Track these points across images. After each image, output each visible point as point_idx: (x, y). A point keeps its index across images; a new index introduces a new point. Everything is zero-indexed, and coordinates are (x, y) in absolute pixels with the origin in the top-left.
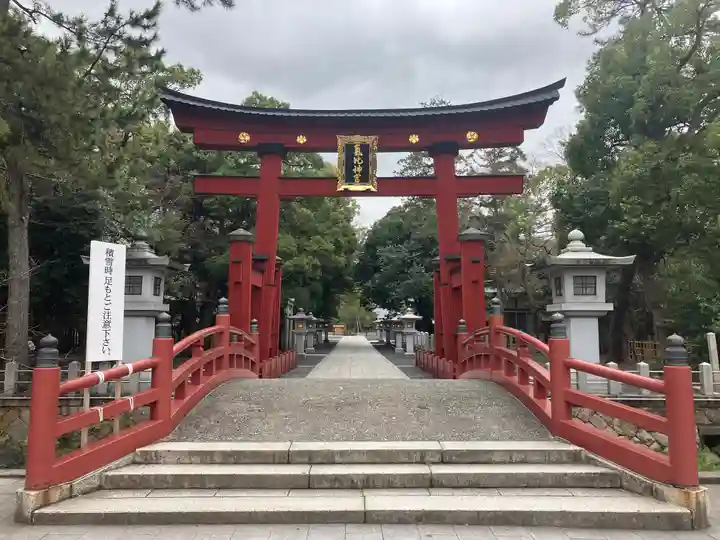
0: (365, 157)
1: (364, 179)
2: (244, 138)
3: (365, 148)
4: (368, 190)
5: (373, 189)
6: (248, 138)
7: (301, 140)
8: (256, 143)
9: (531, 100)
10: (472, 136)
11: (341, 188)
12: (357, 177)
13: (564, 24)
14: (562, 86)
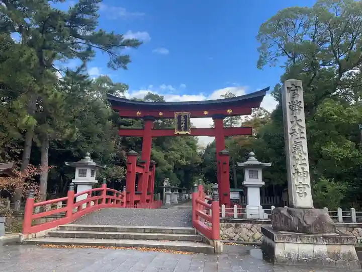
0: (186, 120)
1: (185, 129)
2: (139, 113)
3: (185, 117)
4: (187, 134)
5: (189, 133)
6: (140, 114)
7: (161, 114)
8: (143, 115)
9: (254, 96)
10: (230, 111)
11: (176, 133)
12: (182, 128)
13: (261, 69)
14: (268, 90)
